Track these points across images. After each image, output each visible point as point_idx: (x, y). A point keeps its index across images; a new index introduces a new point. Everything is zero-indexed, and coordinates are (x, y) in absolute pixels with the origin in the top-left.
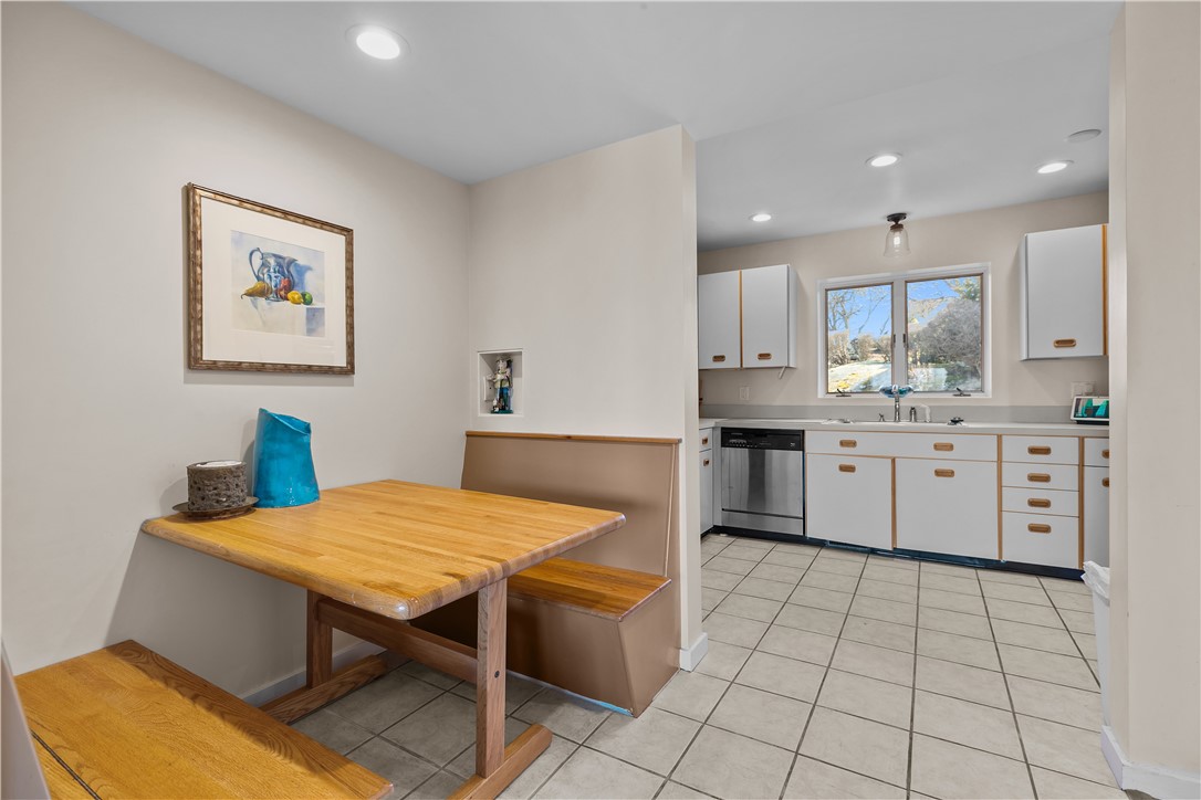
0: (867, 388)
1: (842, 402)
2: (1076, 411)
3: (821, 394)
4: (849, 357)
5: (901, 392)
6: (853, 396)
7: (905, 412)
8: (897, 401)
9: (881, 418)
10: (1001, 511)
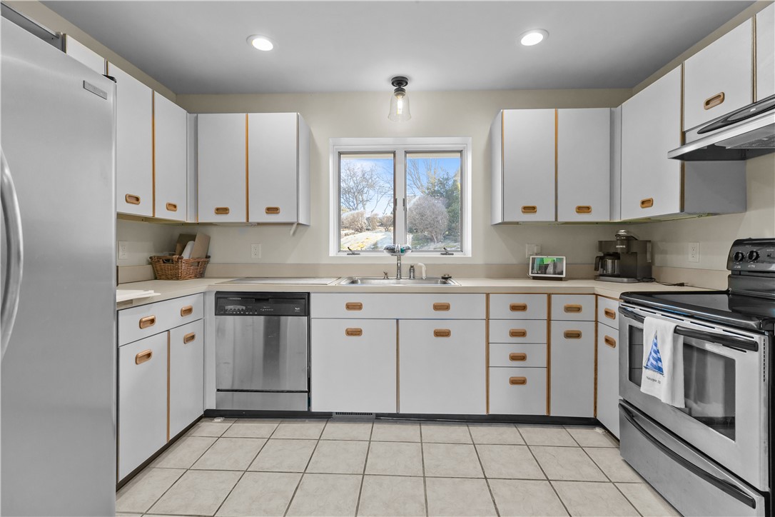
0: (375, 247)
1: (353, 258)
2: (533, 269)
3: (333, 251)
4: (365, 228)
5: (403, 251)
6: (363, 254)
7: (405, 270)
8: (399, 259)
9: (386, 276)
10: (488, 367)
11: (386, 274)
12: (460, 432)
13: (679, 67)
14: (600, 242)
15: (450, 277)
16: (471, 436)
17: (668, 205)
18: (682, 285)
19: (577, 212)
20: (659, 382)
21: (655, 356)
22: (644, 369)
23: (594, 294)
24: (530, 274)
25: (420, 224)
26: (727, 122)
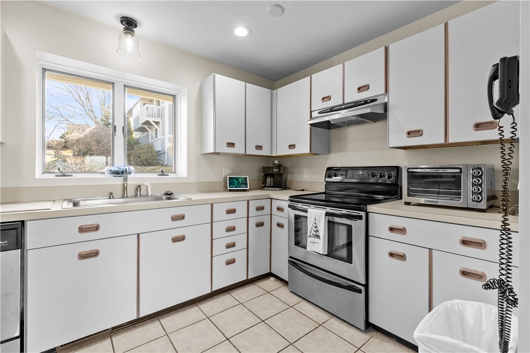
3: (38, 173)
8: (126, 180)
9: (111, 196)
10: (212, 257)
11: (111, 194)
12: (193, 313)
13: (310, 77)
14: (264, 167)
15: (173, 193)
16: (203, 312)
17: (303, 148)
18: (303, 190)
19: (256, 149)
20: (318, 243)
21: (315, 229)
22: (308, 238)
23: (270, 198)
24: (229, 188)
25: (96, 151)
26: (332, 110)
